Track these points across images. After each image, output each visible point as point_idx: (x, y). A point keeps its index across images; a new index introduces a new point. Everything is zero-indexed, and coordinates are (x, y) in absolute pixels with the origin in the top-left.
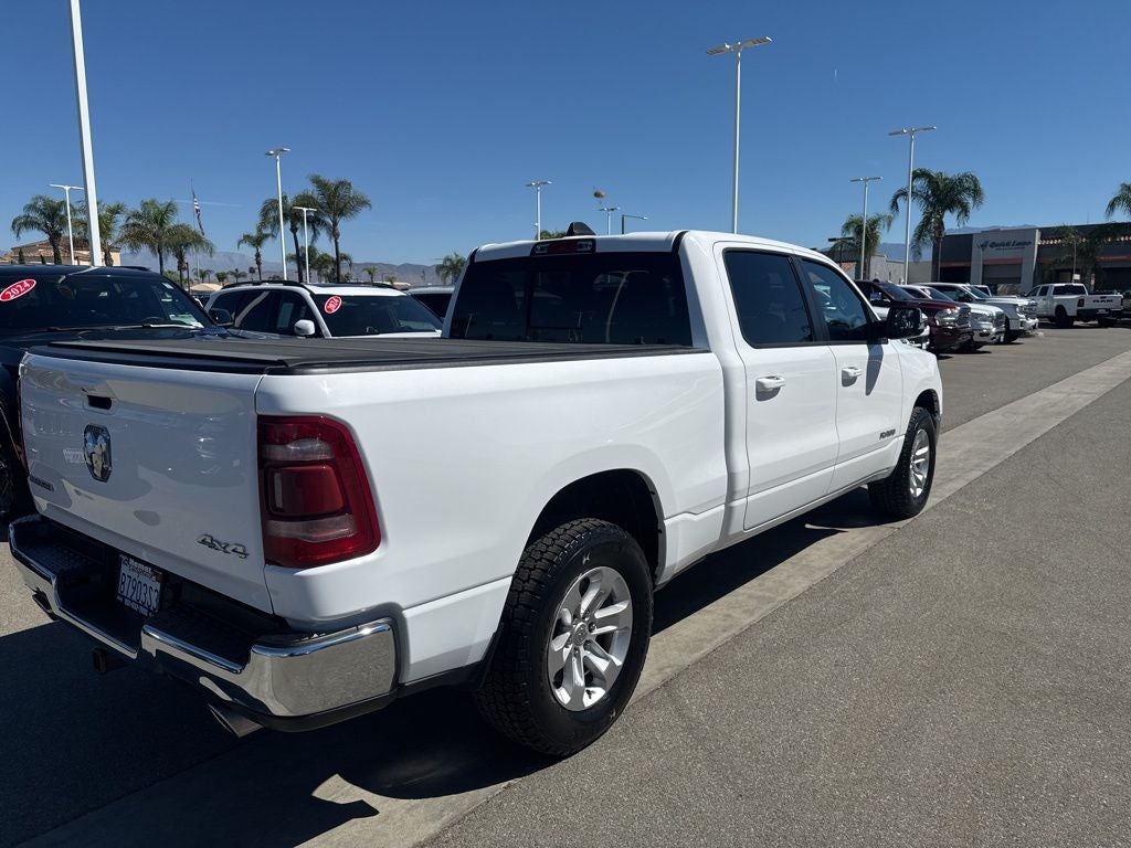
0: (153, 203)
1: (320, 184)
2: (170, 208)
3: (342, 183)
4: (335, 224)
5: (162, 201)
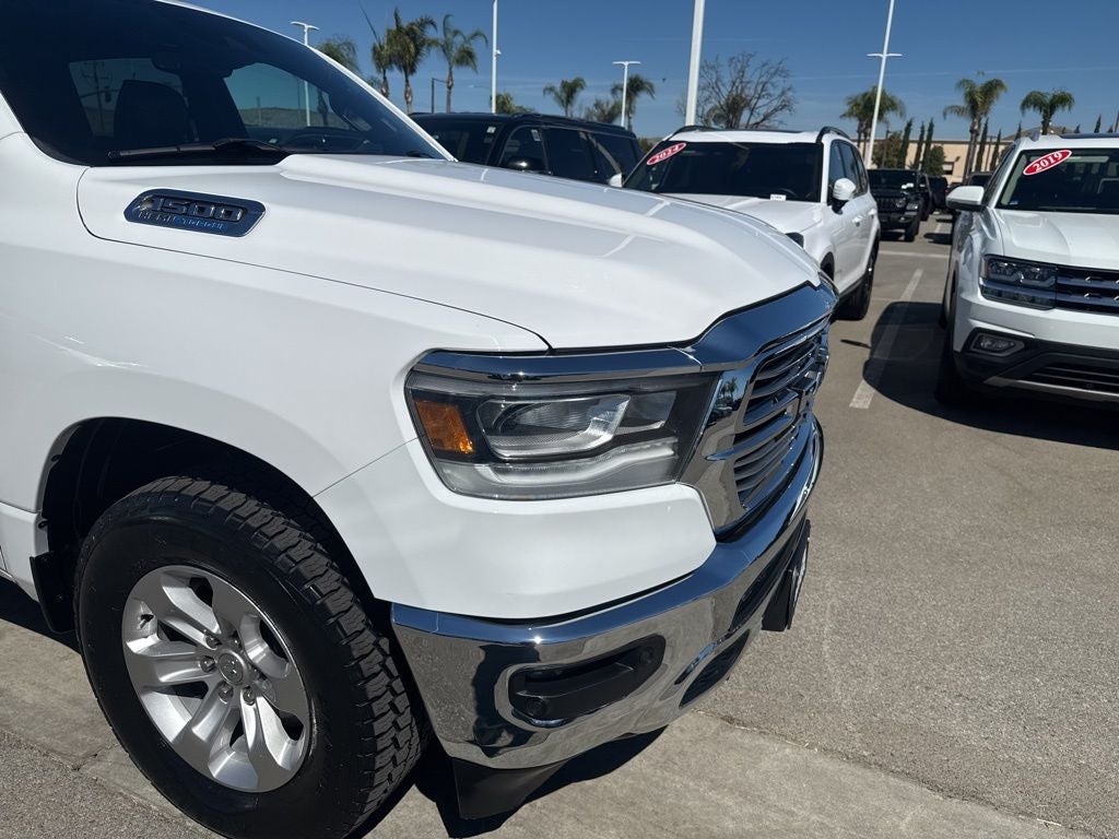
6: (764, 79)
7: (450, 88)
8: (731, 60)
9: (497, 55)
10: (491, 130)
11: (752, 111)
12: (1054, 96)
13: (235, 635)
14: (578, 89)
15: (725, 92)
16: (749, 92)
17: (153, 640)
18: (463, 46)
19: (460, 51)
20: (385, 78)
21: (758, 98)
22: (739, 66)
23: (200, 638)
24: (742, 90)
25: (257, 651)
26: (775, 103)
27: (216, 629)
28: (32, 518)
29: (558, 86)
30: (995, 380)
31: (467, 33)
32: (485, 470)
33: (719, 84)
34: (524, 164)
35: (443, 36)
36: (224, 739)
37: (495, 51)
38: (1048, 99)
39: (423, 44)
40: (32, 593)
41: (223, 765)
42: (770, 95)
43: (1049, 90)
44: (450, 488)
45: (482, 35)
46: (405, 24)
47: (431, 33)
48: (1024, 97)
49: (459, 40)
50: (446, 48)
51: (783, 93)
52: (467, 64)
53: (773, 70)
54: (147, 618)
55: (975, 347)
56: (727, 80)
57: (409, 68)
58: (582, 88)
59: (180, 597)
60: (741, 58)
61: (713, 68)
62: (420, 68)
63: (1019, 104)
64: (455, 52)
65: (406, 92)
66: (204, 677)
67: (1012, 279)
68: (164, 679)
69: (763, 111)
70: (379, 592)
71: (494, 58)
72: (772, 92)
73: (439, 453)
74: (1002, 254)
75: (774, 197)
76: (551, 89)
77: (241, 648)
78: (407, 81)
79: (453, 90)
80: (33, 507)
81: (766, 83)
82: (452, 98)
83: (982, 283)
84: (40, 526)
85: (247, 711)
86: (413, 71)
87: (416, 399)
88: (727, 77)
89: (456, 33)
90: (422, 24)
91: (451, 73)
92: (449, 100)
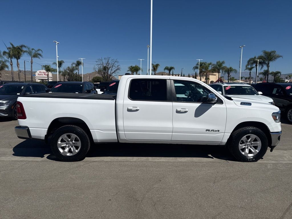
0: (219, 62)
1: (265, 53)
2: (223, 62)
3: (272, 52)
4: (269, 63)
5: (221, 61)
7: (32, 63)
11: (111, 70)
12: (170, 68)
18: (35, 53)
20: (11, 60)
24: (108, 65)
26: (116, 68)
31: (36, 49)
35: (28, 50)
38: (169, 68)
39: (22, 51)
43: (169, 66)
46: (15, 46)
47: (24, 49)
48: (165, 68)
49: (34, 51)
50: (30, 53)
51: (118, 66)
52: (37, 57)
53: (115, 61)
57: (18, 58)
60: (107, 58)
61: (101, 60)
62: (21, 58)
63: (164, 69)
64: (33, 54)
65: (17, 64)
69: (114, 70)
88: (105, 62)
89: (33, 49)
90: (22, 46)
91: (32, 60)
92: (32, 67)
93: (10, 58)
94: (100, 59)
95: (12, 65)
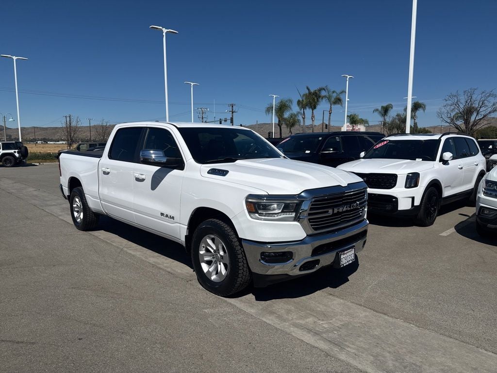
6: (483, 99)
7: (330, 114)
8: (465, 92)
9: (348, 101)
10: (320, 139)
11: (477, 114)
13: (218, 250)
14: (390, 109)
15: (462, 106)
16: (476, 105)
17: (204, 252)
18: (336, 97)
19: (335, 99)
20: (304, 112)
21: (481, 108)
22: (469, 95)
23: (212, 251)
24: (472, 104)
25: (222, 253)
26: (489, 110)
27: (215, 248)
28: (186, 227)
29: (380, 108)
30: (489, 225)
31: (338, 91)
32: (257, 215)
33: (458, 102)
34: (331, 149)
35: (328, 94)
36: (215, 273)
37: (347, 99)
39: (320, 97)
40: (184, 245)
41: (214, 277)
42: (486, 106)
44: (252, 218)
45: (344, 92)
46: (312, 91)
47: (323, 93)
49: (335, 95)
50: (329, 98)
51: (494, 104)
52: (338, 104)
53: (488, 95)
54: (204, 247)
55: (482, 213)
56: (463, 101)
57: (314, 107)
58: (392, 108)
59: (210, 242)
60: (470, 91)
61: (455, 96)
62: (318, 107)
64: (333, 99)
65: (312, 117)
66: (212, 259)
67: (492, 189)
68: (205, 259)
69: (483, 113)
70: (240, 236)
71: (347, 102)
72: (487, 104)
73: (250, 212)
74: (489, 180)
75: (417, 160)
76: (377, 110)
77: (219, 253)
78: (313, 112)
79: (332, 114)
80: (187, 224)
81: (484, 101)
82: (331, 118)
83: (484, 190)
84: (188, 229)
85: (219, 266)
86: (315, 108)
87: (247, 202)
88: (463, 99)
89: (334, 92)
90: (320, 90)
91: (331, 108)
92: (330, 119)
93: (303, 109)
94: (454, 93)
95: (304, 118)
